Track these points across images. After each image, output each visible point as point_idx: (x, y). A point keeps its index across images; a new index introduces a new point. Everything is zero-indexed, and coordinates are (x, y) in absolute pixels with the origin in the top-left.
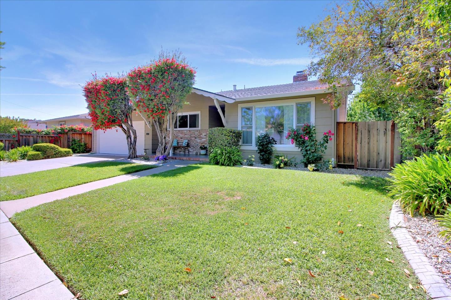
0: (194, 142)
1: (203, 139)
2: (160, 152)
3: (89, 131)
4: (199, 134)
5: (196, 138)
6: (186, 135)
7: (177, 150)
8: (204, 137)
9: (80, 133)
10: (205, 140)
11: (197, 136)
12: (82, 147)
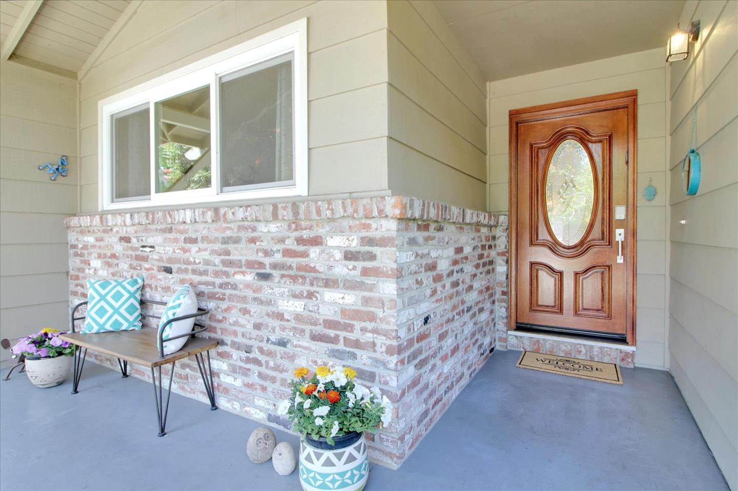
0: (254, 308)
1: (330, 295)
4: (290, 244)
5: (265, 277)
6: (194, 248)
8: (342, 270)
10: (350, 299)
11: (278, 258)
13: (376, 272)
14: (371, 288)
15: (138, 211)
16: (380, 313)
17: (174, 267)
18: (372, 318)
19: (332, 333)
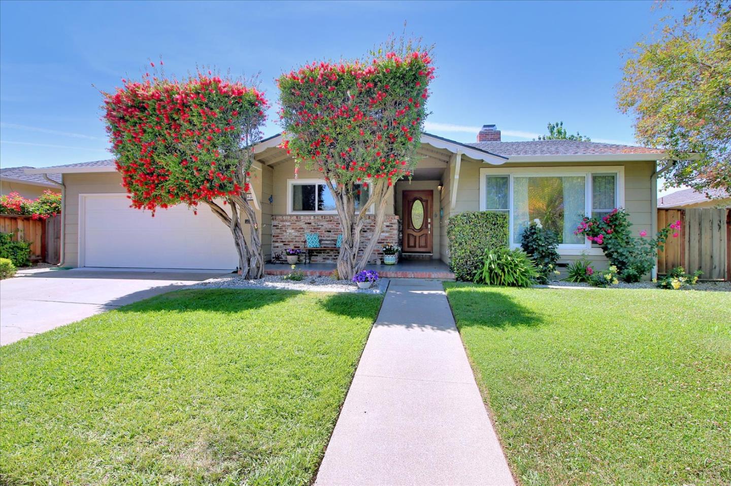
2: (349, 263)
3: (38, 213)
4: (372, 224)
5: (364, 231)
7: (317, 256)
9: (12, 215)
10: (387, 234)
11: (369, 227)
12: (22, 253)
13: (393, 229)
14: (392, 232)
15: (311, 215)
16: (394, 236)
17: (332, 231)
18: (392, 237)
19: (383, 241)
